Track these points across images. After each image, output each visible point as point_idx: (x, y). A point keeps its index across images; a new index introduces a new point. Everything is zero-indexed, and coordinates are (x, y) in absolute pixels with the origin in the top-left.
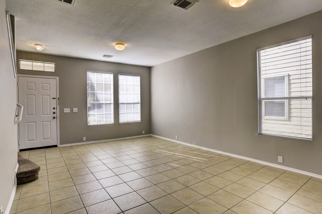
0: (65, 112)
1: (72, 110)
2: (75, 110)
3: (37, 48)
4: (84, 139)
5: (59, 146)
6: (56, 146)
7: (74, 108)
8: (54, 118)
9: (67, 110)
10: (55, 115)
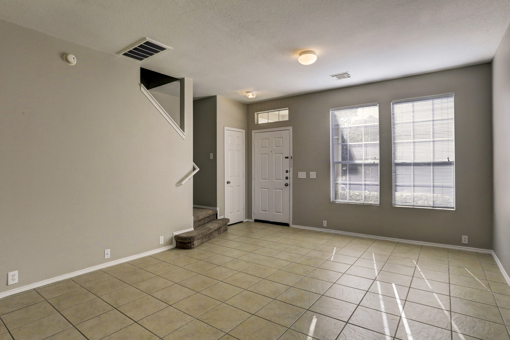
0: (299, 177)
1: (308, 175)
2: (313, 175)
3: (249, 95)
4: (325, 223)
5: (291, 225)
6: (287, 225)
7: (311, 172)
8: (286, 185)
9: (302, 175)
10: (287, 181)
